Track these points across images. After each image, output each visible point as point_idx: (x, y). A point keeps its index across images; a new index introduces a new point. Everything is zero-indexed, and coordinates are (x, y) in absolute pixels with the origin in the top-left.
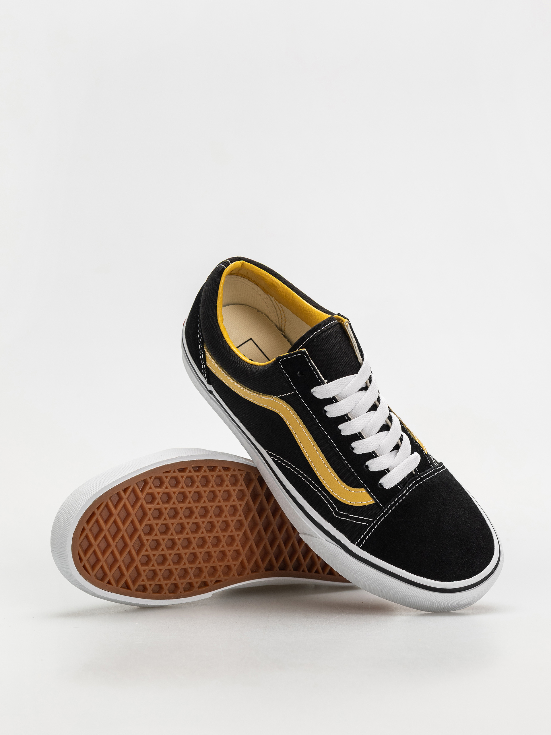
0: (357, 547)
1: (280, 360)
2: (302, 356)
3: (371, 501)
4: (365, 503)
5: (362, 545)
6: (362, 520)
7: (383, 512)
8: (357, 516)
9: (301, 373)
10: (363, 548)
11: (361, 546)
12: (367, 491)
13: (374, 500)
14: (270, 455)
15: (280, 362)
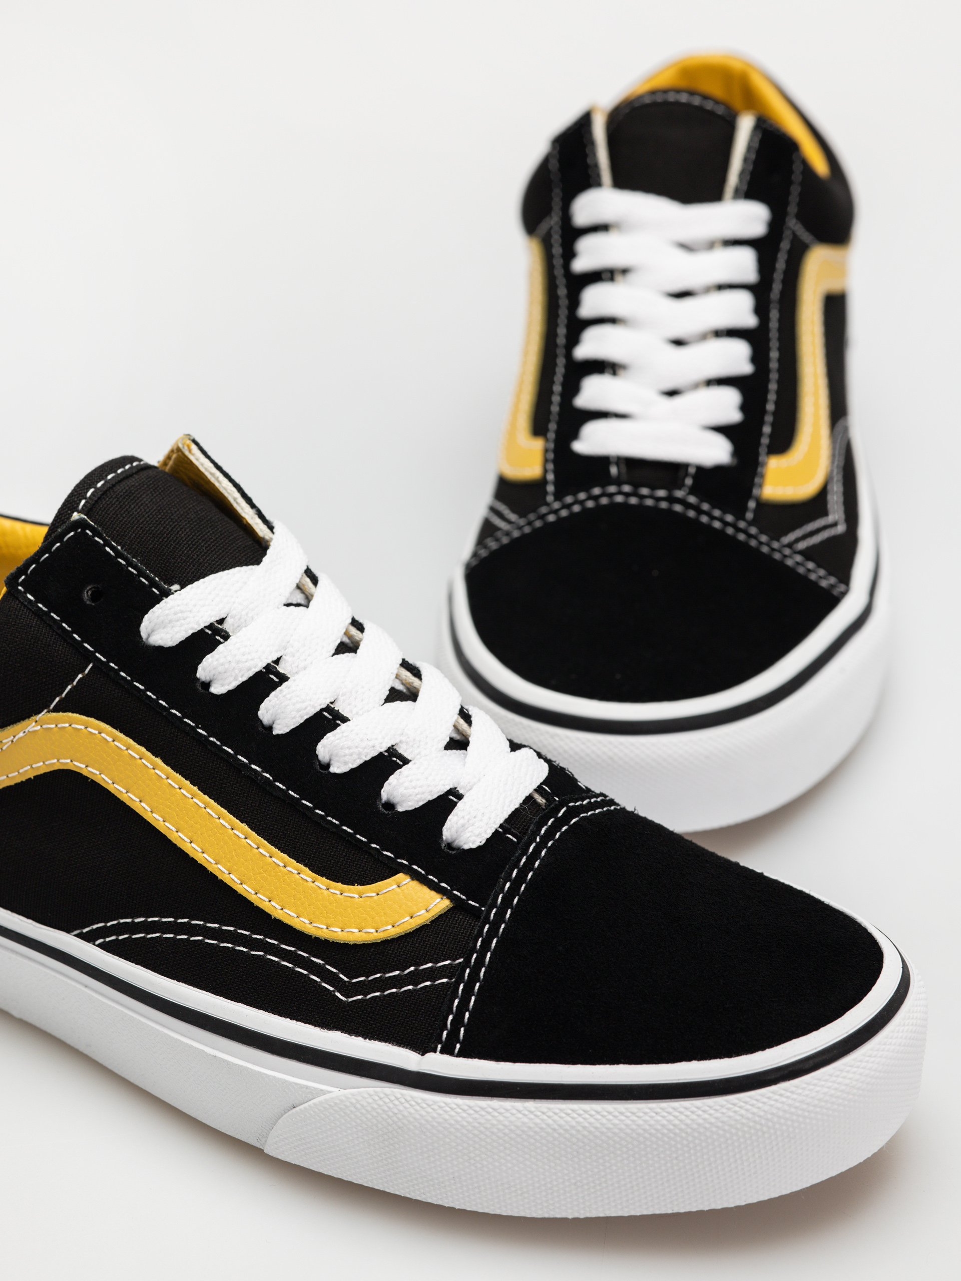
0: (446, 1057)
1: (20, 580)
2: (80, 539)
3: (438, 904)
4: (423, 917)
5: (458, 1046)
6: (432, 974)
7: (486, 920)
8: (412, 968)
9: (94, 598)
10: (465, 1053)
11: (457, 1050)
12: (415, 876)
13: (448, 898)
14: (89, 938)
15: (22, 584)
